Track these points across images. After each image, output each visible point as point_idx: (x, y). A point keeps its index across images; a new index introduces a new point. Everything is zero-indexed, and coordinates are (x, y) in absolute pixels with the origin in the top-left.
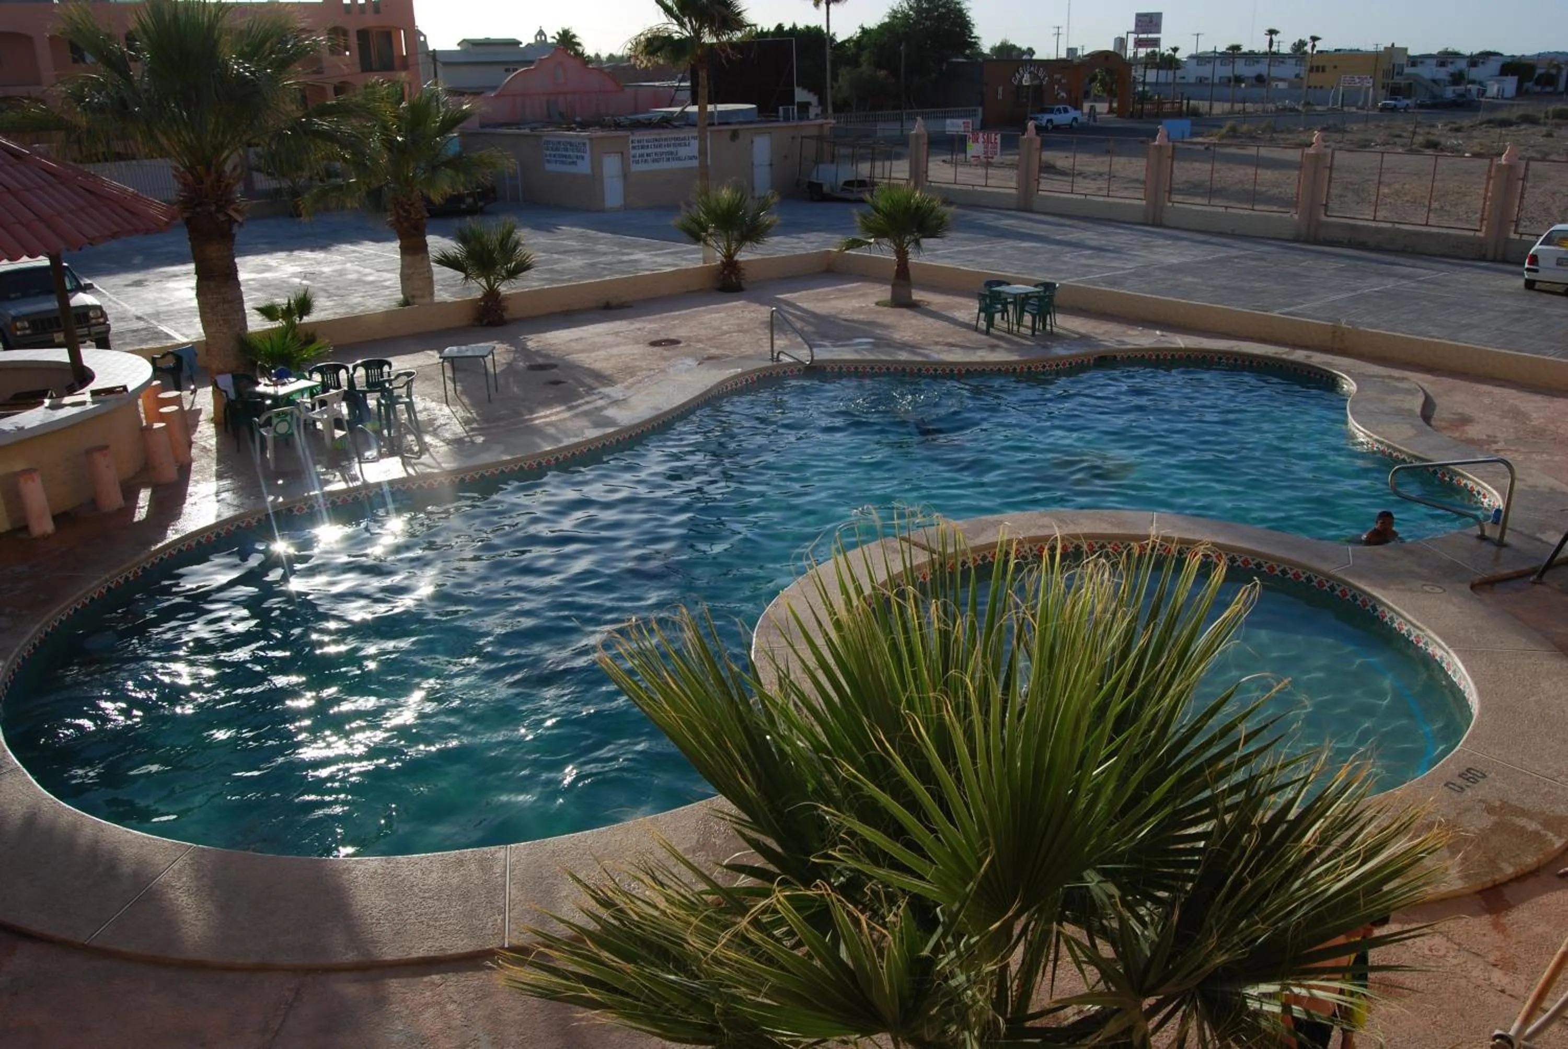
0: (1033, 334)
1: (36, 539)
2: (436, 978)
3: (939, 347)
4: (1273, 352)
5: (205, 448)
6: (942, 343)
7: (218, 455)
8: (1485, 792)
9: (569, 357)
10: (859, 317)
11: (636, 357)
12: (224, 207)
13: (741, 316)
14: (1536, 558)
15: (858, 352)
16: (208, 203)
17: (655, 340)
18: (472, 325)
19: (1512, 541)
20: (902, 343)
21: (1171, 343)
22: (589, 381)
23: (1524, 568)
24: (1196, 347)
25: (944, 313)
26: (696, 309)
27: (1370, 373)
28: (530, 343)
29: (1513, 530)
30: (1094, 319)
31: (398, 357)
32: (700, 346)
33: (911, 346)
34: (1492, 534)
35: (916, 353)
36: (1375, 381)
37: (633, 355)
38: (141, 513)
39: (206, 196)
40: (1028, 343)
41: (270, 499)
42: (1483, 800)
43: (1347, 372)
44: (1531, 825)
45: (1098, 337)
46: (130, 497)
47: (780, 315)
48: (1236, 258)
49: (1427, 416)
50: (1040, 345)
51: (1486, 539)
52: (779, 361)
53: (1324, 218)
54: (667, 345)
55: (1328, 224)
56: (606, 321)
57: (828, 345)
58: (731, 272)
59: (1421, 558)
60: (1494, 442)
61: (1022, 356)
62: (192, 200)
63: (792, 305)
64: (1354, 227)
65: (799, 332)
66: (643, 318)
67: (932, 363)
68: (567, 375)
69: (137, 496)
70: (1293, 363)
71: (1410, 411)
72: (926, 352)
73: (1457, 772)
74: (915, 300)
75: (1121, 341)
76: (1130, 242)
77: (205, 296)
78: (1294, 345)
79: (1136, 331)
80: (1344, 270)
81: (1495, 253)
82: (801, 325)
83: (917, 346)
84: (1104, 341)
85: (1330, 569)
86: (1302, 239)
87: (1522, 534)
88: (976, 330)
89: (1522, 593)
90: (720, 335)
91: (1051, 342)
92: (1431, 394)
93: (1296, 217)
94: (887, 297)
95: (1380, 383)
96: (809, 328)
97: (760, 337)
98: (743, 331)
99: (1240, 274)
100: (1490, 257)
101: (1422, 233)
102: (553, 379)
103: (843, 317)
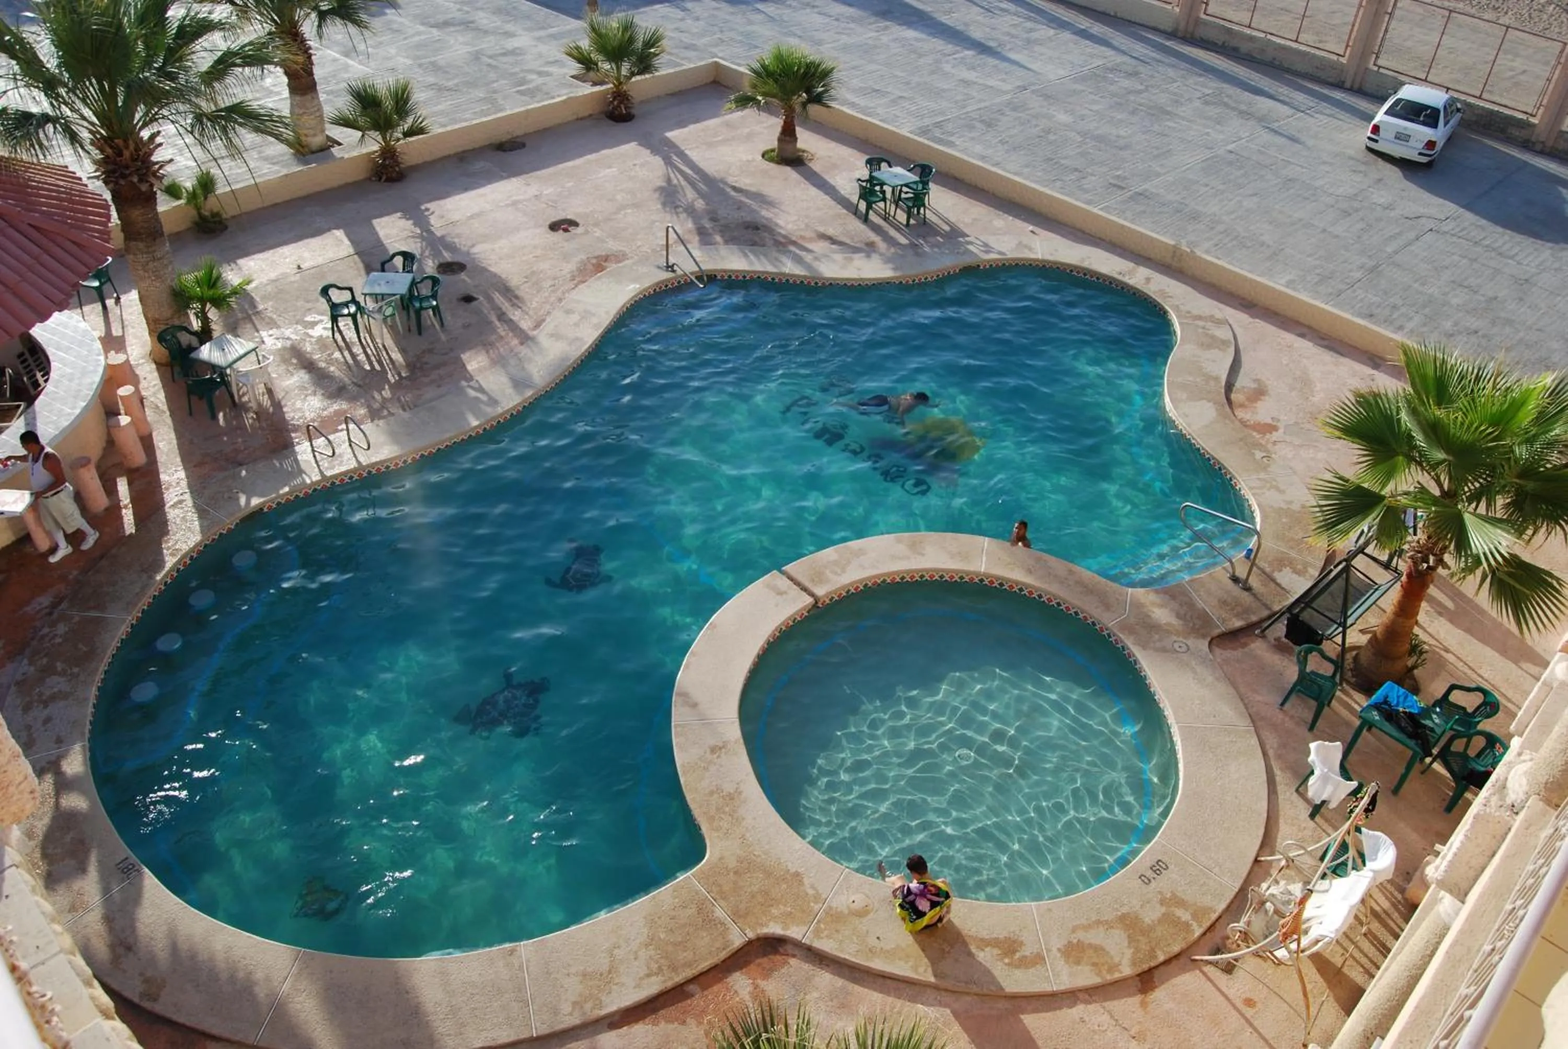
0: (908, 225)
3: (820, 247)
4: (1118, 270)
5: (157, 407)
6: (823, 237)
7: (173, 420)
8: (1162, 884)
9: (474, 250)
10: (745, 182)
11: (539, 252)
12: (145, 174)
13: (633, 173)
14: (1266, 606)
15: (746, 255)
16: (130, 174)
17: (554, 220)
18: (369, 179)
19: (1254, 582)
20: (785, 237)
21: (1030, 249)
22: (498, 298)
23: (1254, 618)
24: (1051, 258)
25: (827, 177)
26: (589, 157)
27: (1195, 312)
28: (433, 220)
29: (1259, 568)
30: (966, 195)
31: (306, 241)
32: (598, 233)
33: (794, 243)
34: (1241, 573)
35: (799, 260)
36: (1197, 326)
37: (535, 247)
38: (128, 516)
39: (127, 167)
40: (903, 241)
41: (243, 500)
42: (1160, 893)
43: (1177, 309)
44: (1185, 916)
45: (966, 231)
46: (111, 490)
47: (672, 175)
48: (1112, 70)
49: (1229, 387)
50: (913, 246)
51: (1235, 579)
52: (674, 271)
53: (1203, 16)
54: (566, 230)
55: (1206, 23)
56: (502, 178)
57: (718, 238)
58: (621, 102)
59: (1181, 605)
60: (1275, 428)
61: (895, 269)
62: (114, 172)
63: (682, 155)
64: (1229, 31)
65: (691, 211)
66: (539, 173)
67: (813, 278)
68: (476, 286)
69: (117, 491)
70: (1132, 287)
71: (1217, 379)
72: (808, 258)
73: (1149, 864)
74: (800, 150)
75: (986, 245)
76: (1013, 31)
77: (135, 254)
78: (1140, 256)
79: (1001, 221)
80: (1207, 103)
81: (1353, 81)
82: (690, 194)
83: (800, 241)
84: (971, 243)
85: (1109, 621)
86: (1180, 34)
87: (1264, 572)
88: (855, 214)
89: (1246, 650)
90: (615, 213)
91: (924, 238)
92: (1241, 347)
93: (1177, 10)
94: (775, 144)
95: (1200, 330)
96: (700, 204)
97: (653, 217)
98: (636, 206)
99: (1111, 107)
100: (1348, 85)
101: (1291, 48)
102: (463, 291)
103: (731, 180)
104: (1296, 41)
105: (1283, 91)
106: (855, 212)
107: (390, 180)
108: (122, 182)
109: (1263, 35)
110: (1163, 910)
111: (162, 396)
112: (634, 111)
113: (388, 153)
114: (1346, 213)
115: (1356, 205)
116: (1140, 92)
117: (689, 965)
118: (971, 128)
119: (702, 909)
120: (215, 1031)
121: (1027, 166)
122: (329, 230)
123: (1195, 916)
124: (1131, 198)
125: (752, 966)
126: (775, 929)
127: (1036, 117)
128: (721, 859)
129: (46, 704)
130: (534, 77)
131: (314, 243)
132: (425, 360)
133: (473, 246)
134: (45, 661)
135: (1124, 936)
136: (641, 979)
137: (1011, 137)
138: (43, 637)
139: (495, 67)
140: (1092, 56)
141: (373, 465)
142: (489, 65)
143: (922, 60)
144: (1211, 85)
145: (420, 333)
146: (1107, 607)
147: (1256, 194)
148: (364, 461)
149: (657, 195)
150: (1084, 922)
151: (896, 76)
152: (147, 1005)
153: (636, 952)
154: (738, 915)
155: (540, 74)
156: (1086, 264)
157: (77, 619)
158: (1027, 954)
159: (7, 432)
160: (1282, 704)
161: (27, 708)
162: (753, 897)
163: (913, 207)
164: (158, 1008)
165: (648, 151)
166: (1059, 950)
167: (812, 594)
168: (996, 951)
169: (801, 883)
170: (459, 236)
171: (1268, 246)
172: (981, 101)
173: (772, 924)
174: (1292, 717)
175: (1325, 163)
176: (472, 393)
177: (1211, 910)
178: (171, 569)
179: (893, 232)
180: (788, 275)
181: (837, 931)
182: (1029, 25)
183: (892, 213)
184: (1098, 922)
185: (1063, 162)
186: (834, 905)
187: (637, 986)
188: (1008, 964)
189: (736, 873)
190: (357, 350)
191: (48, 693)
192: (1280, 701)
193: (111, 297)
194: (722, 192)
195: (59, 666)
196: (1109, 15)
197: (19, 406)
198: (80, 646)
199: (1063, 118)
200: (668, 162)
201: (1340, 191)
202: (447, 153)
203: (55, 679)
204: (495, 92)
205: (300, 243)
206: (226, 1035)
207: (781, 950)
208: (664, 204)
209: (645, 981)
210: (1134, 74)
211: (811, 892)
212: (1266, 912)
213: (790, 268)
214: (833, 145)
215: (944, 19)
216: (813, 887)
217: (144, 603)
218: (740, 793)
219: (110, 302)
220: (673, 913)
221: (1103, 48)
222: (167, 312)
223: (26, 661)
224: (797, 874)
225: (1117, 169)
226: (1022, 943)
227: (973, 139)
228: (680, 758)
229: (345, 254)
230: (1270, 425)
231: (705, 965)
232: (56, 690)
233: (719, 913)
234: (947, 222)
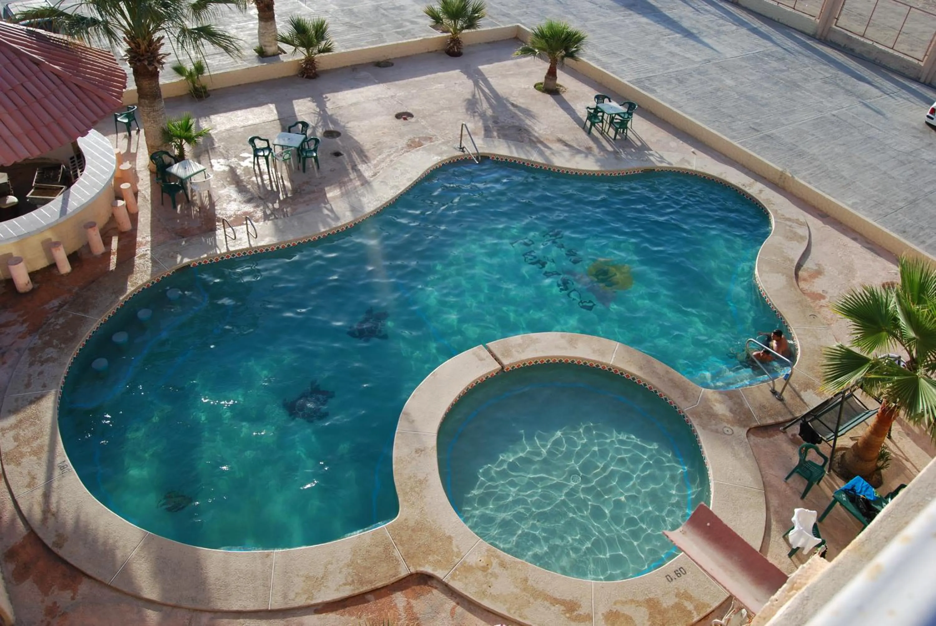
0: (615, 139)
1: (62, 275)
2: (241, 620)
3: (556, 146)
4: (743, 183)
5: (145, 197)
6: (560, 141)
7: (152, 206)
8: (681, 583)
9: (349, 125)
10: (520, 102)
11: (386, 130)
12: (152, 61)
13: (453, 89)
14: (791, 413)
15: (509, 147)
16: (143, 60)
17: (399, 112)
18: (297, 75)
19: (786, 395)
20: (536, 138)
21: (689, 163)
22: (355, 155)
23: (781, 419)
24: (701, 170)
25: (571, 104)
26: (429, 76)
27: (787, 216)
28: (328, 104)
29: (791, 387)
30: (655, 124)
31: (252, 109)
32: (423, 123)
33: (541, 142)
34: (778, 389)
35: (541, 153)
36: (787, 225)
37: (384, 127)
38: (114, 259)
39: (143, 55)
40: (610, 149)
41: (179, 259)
42: (676, 588)
43: (775, 212)
44: (690, 606)
45: (652, 148)
46: (107, 243)
47: (477, 92)
48: (768, 55)
49: (799, 267)
50: (616, 153)
51: (774, 392)
52: (463, 151)
53: (834, 27)
54: (405, 119)
55: (835, 31)
56: (375, 83)
57: (495, 134)
58: (455, 44)
59: (735, 404)
60: (823, 297)
61: (601, 166)
62: (134, 57)
63: (486, 81)
64: (849, 38)
65: (483, 116)
66: (397, 82)
67: (548, 165)
68: (344, 147)
69: (111, 243)
70: (750, 195)
71: (792, 261)
72: (548, 153)
73: (674, 569)
74: (558, 85)
75: (661, 157)
76: (710, 25)
77: (143, 107)
78: (759, 175)
79: (675, 143)
80: (826, 82)
81: (926, 78)
82: (485, 105)
83: (545, 142)
84: (652, 155)
85: (685, 407)
86: (817, 37)
87: (795, 390)
88: (584, 128)
89: (771, 439)
90: (437, 112)
91: (623, 148)
92: (813, 241)
93: (818, 21)
94: (542, 80)
95: (788, 228)
96: (489, 112)
97: (459, 117)
98: (451, 109)
99: (762, 78)
100: (922, 80)
101: (888, 53)
102: (336, 149)
103: (512, 99)
104: (892, 48)
105: (879, 80)
106: (584, 127)
107: (309, 77)
108: (138, 64)
109: (871, 43)
110: (677, 600)
111: (149, 190)
112: (462, 51)
113: (310, 61)
114: (902, 163)
115: (911, 158)
116: (782, 71)
117: (371, 582)
118: (669, 82)
119: (387, 549)
120: (89, 572)
121: (698, 110)
122: (267, 103)
123: (697, 608)
124: (762, 138)
125: (409, 590)
126: (428, 569)
127: (712, 80)
128: (406, 519)
129: (42, 363)
130: (408, 24)
131: (257, 110)
132: (304, 188)
133: (348, 123)
134: (47, 338)
135: (647, 613)
136: (340, 586)
137: (692, 91)
138: (50, 324)
139: (386, 16)
140: (757, 45)
141: (258, 247)
142: (383, 14)
143: (648, 37)
144: (830, 71)
145: (304, 171)
146: (686, 398)
147: (844, 144)
148: (254, 244)
149: (465, 103)
150: (624, 599)
151: (629, 45)
152: (55, 549)
153: (341, 569)
154: (407, 557)
155: (412, 22)
156: (723, 177)
157: (71, 316)
158: (582, 613)
159: (52, 202)
160: (787, 478)
161: (31, 364)
162: (420, 547)
163: (620, 128)
164: (61, 553)
165: (465, 76)
166: (603, 614)
167: (500, 363)
168: (562, 608)
169: (451, 543)
170: (341, 115)
171: (845, 179)
172: (679, 66)
173: (427, 566)
174: (791, 488)
175: (895, 129)
176: (326, 212)
177: (708, 606)
178: (130, 294)
179: (604, 143)
180: (533, 162)
181: (466, 578)
182: (721, 21)
183: (606, 130)
184: (632, 601)
185: (723, 110)
186: (468, 560)
187: (337, 590)
188: (568, 618)
189: (413, 530)
190: (266, 177)
191: (45, 357)
192: (786, 476)
193: (134, 130)
194: (505, 106)
195: (55, 342)
196: (774, 20)
197: (62, 188)
198: (69, 332)
199: (730, 82)
200: (476, 84)
201: (902, 148)
202: (346, 65)
203: (51, 349)
204: (383, 31)
205: (248, 110)
206: (94, 575)
207: (429, 583)
208: (467, 110)
209: (342, 588)
210: (783, 59)
211: (455, 550)
212: (742, 615)
213: (535, 158)
214: (580, 84)
215: (668, 13)
216: (457, 547)
217: (111, 312)
218: (427, 481)
219: (133, 133)
220: (369, 548)
221: (765, 41)
222: (158, 142)
223: (37, 337)
224: (450, 537)
225: (758, 118)
226: (580, 606)
227: (668, 89)
228: (396, 453)
229: (273, 118)
230: (820, 294)
231: (379, 584)
232: (49, 356)
233: (397, 553)
234: (640, 140)
